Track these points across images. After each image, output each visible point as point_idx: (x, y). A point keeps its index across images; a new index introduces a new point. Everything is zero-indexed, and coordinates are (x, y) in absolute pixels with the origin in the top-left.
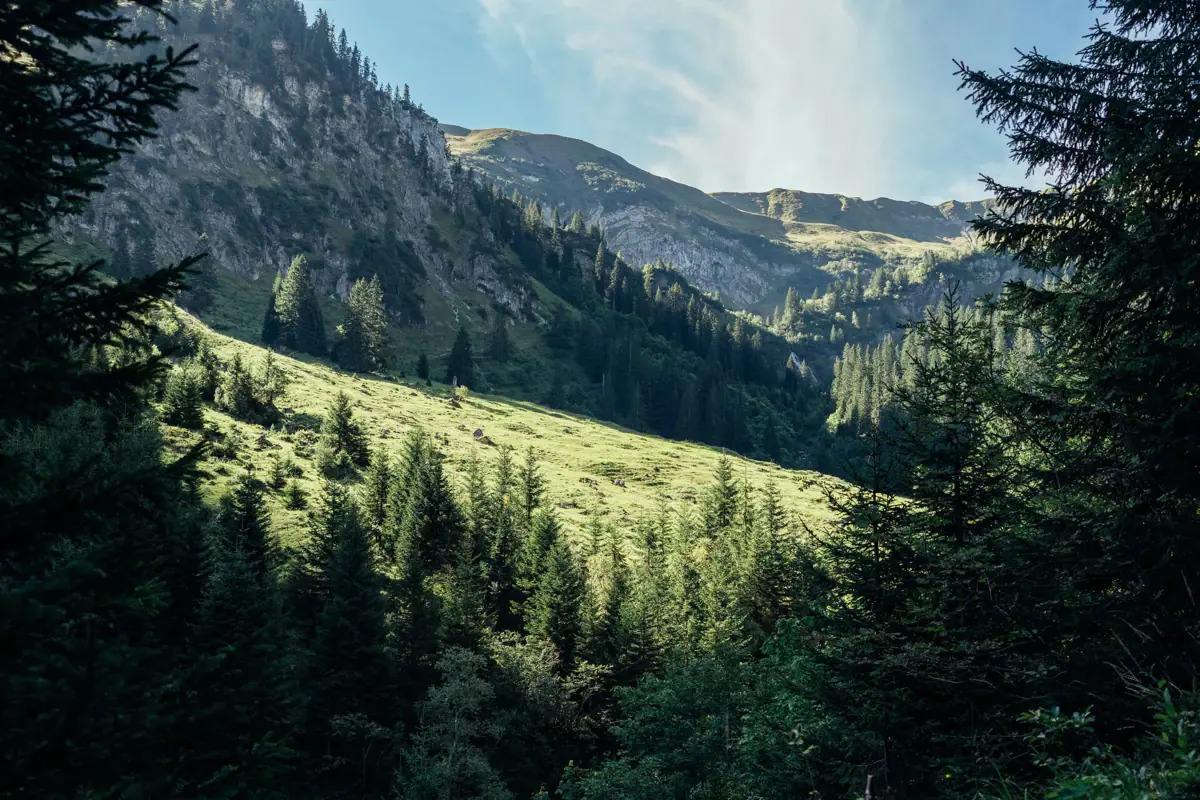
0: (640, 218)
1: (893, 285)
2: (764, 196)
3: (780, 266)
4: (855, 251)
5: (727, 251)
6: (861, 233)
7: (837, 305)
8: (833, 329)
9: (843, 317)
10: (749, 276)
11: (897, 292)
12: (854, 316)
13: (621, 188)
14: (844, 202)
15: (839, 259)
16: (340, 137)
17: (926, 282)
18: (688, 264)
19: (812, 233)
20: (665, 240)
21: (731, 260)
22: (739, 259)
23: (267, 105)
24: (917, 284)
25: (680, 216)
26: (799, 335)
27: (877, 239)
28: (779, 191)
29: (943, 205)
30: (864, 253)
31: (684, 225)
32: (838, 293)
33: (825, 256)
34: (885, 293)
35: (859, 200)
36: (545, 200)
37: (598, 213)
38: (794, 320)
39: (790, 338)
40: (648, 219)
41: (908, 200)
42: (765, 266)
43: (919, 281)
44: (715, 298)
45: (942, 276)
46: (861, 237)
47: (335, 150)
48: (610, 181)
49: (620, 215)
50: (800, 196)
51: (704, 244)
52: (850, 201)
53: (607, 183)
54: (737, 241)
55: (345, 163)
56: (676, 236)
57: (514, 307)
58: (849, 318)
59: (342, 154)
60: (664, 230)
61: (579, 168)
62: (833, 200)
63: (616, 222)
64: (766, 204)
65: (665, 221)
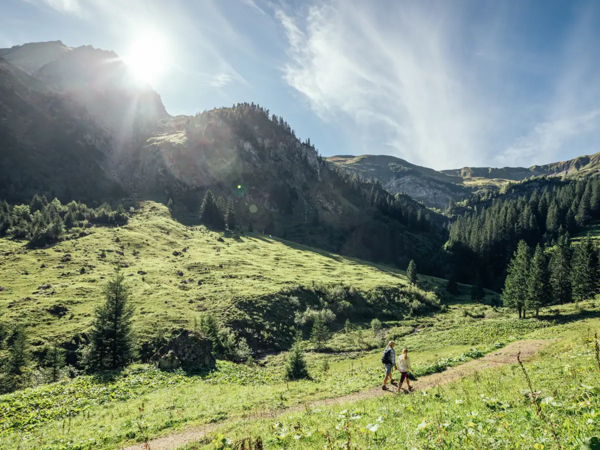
0: (409, 179)
1: (492, 195)
2: (460, 170)
3: (459, 193)
4: (489, 186)
5: (439, 189)
6: (493, 179)
7: (469, 203)
8: (466, 212)
9: (471, 208)
10: (447, 197)
11: (494, 197)
12: (475, 207)
13: (403, 170)
14: (490, 170)
15: (482, 189)
16: (276, 155)
17: (507, 193)
18: (425, 194)
19: (474, 181)
20: (417, 187)
21: (440, 192)
22: (444, 191)
23: (251, 147)
24: (502, 194)
25: (424, 178)
26: (453, 215)
27: (500, 181)
28: (466, 168)
29: (531, 168)
30: (492, 186)
31: (425, 181)
32: (470, 199)
33: (476, 188)
34: (489, 198)
35: (497, 169)
36: (375, 176)
37: (393, 179)
38: (452, 209)
39: (449, 216)
40: (413, 180)
41: (516, 167)
42: (453, 193)
43: (504, 193)
44: (422, 203)
45: (513, 190)
46: (493, 181)
47: (274, 160)
48: (399, 168)
49: (402, 179)
50: (473, 169)
51: (431, 187)
52: (493, 169)
53: (397, 169)
54: (444, 185)
55: (277, 164)
56: (421, 185)
57: (330, 208)
58: (473, 208)
59: (276, 161)
60: (417, 183)
61: (389, 165)
62: (486, 169)
63: (400, 181)
64: (460, 173)
65: (418, 180)
